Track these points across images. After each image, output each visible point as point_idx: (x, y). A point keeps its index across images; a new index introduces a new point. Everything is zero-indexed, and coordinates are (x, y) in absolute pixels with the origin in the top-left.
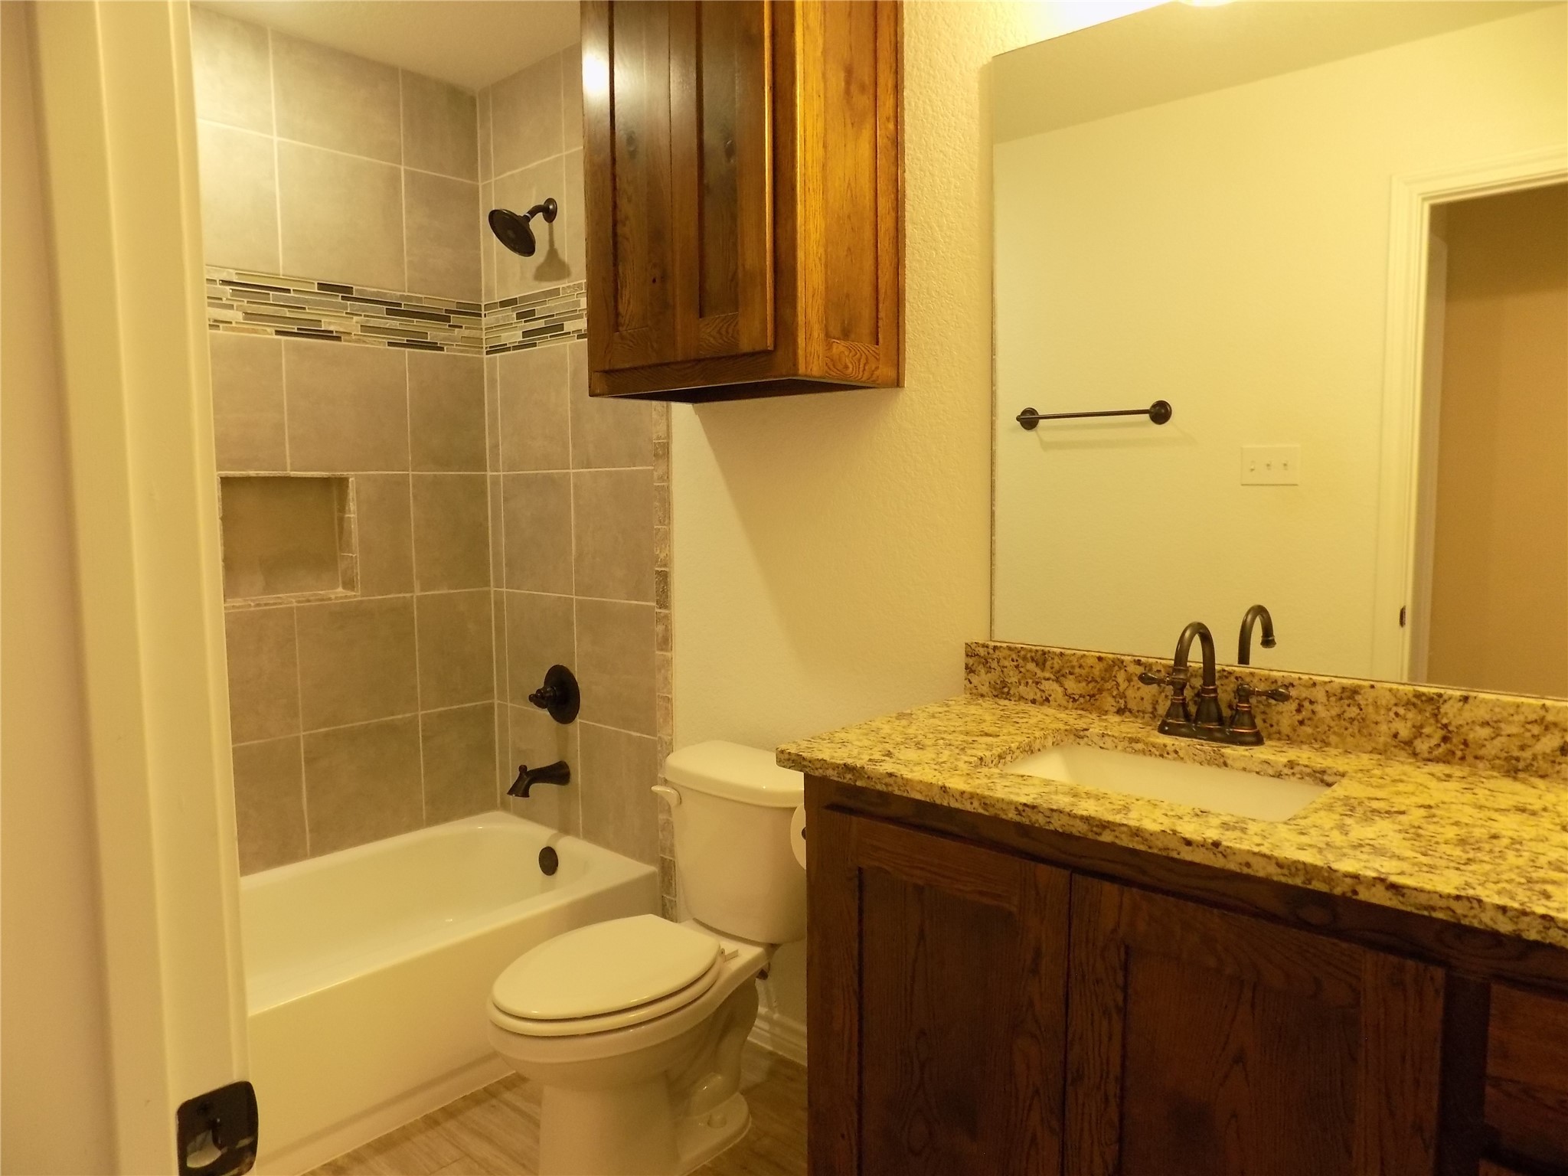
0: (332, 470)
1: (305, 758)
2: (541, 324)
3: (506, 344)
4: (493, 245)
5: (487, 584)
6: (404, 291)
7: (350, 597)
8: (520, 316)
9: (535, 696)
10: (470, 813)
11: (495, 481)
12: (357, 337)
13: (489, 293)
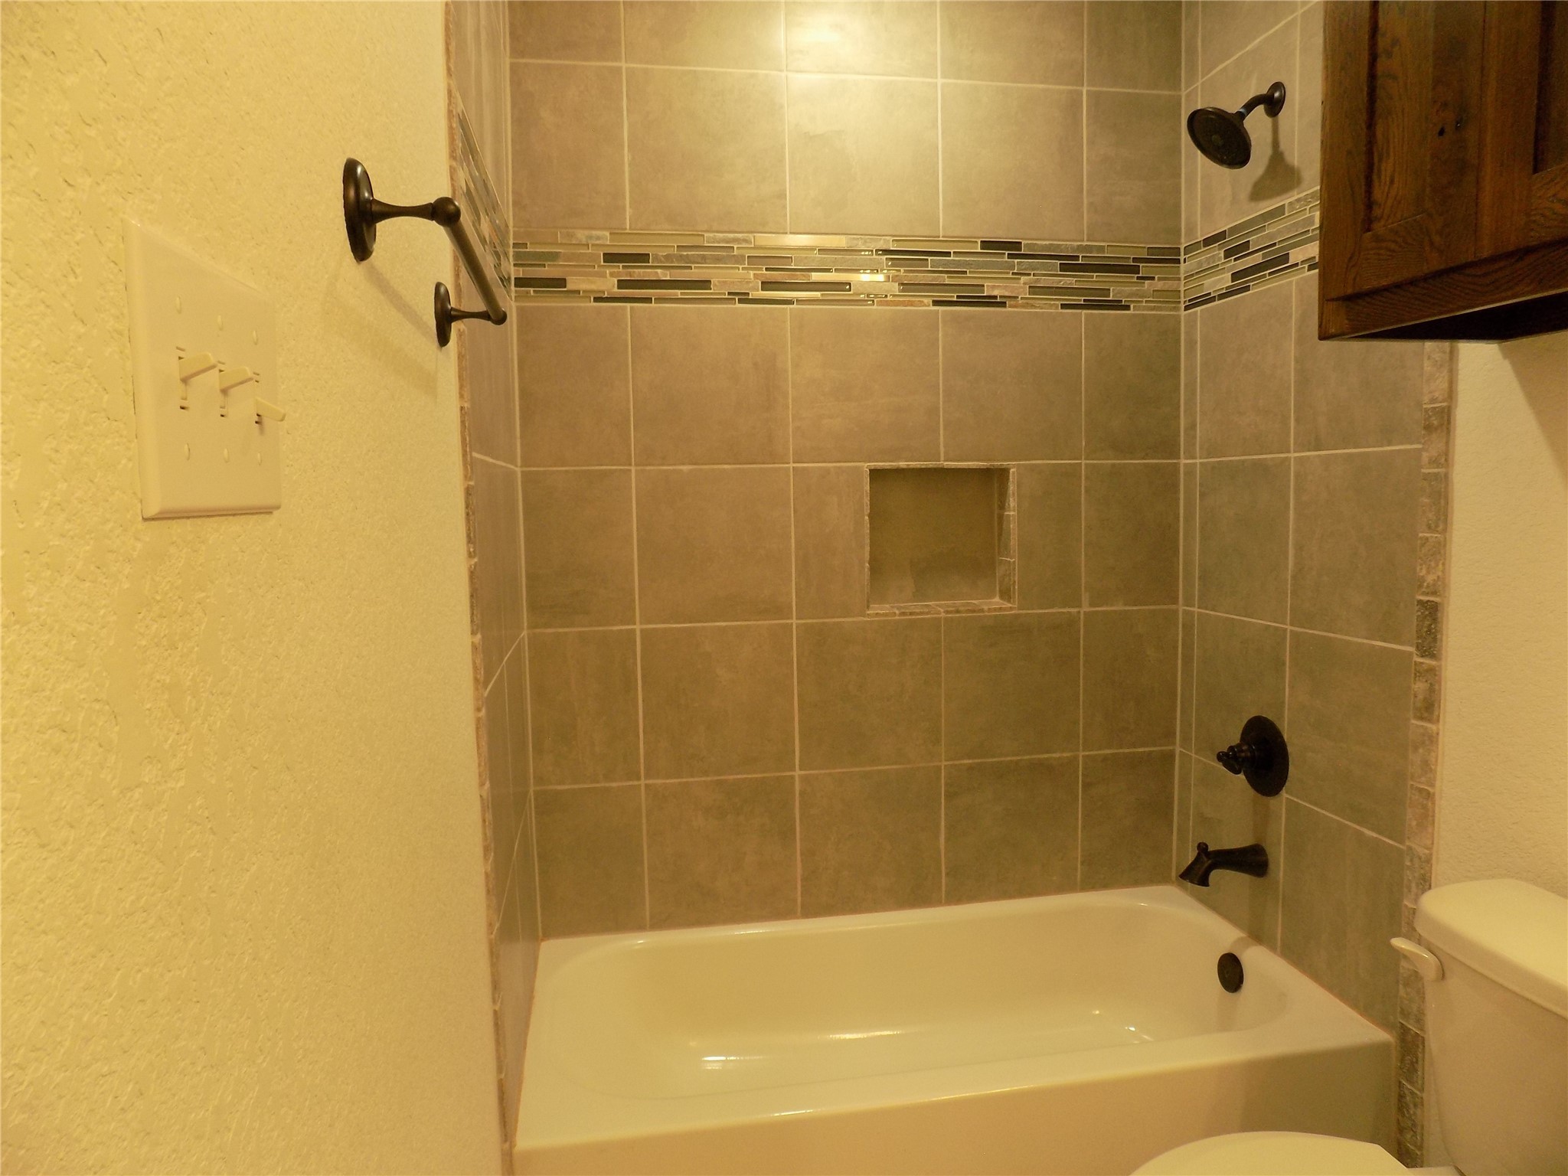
0: (989, 460)
1: (945, 791)
2: (1257, 259)
3: (1210, 294)
4: (1198, 164)
5: (1175, 601)
6: (1083, 241)
7: (1005, 609)
8: (1228, 254)
9: (1226, 754)
10: (1136, 883)
11: (1190, 471)
12: (1024, 301)
13: (1191, 230)
